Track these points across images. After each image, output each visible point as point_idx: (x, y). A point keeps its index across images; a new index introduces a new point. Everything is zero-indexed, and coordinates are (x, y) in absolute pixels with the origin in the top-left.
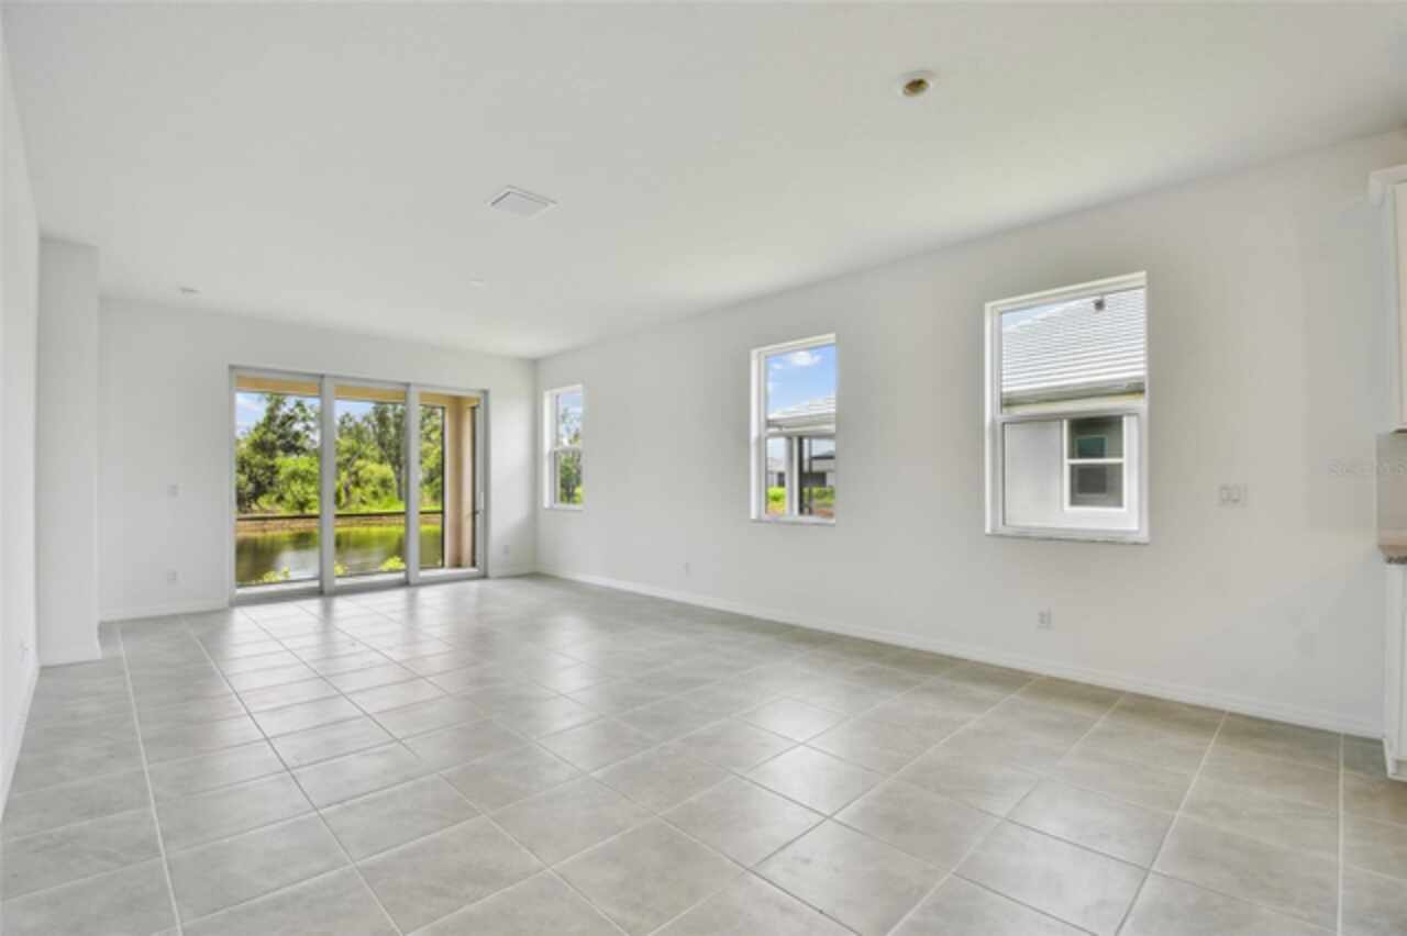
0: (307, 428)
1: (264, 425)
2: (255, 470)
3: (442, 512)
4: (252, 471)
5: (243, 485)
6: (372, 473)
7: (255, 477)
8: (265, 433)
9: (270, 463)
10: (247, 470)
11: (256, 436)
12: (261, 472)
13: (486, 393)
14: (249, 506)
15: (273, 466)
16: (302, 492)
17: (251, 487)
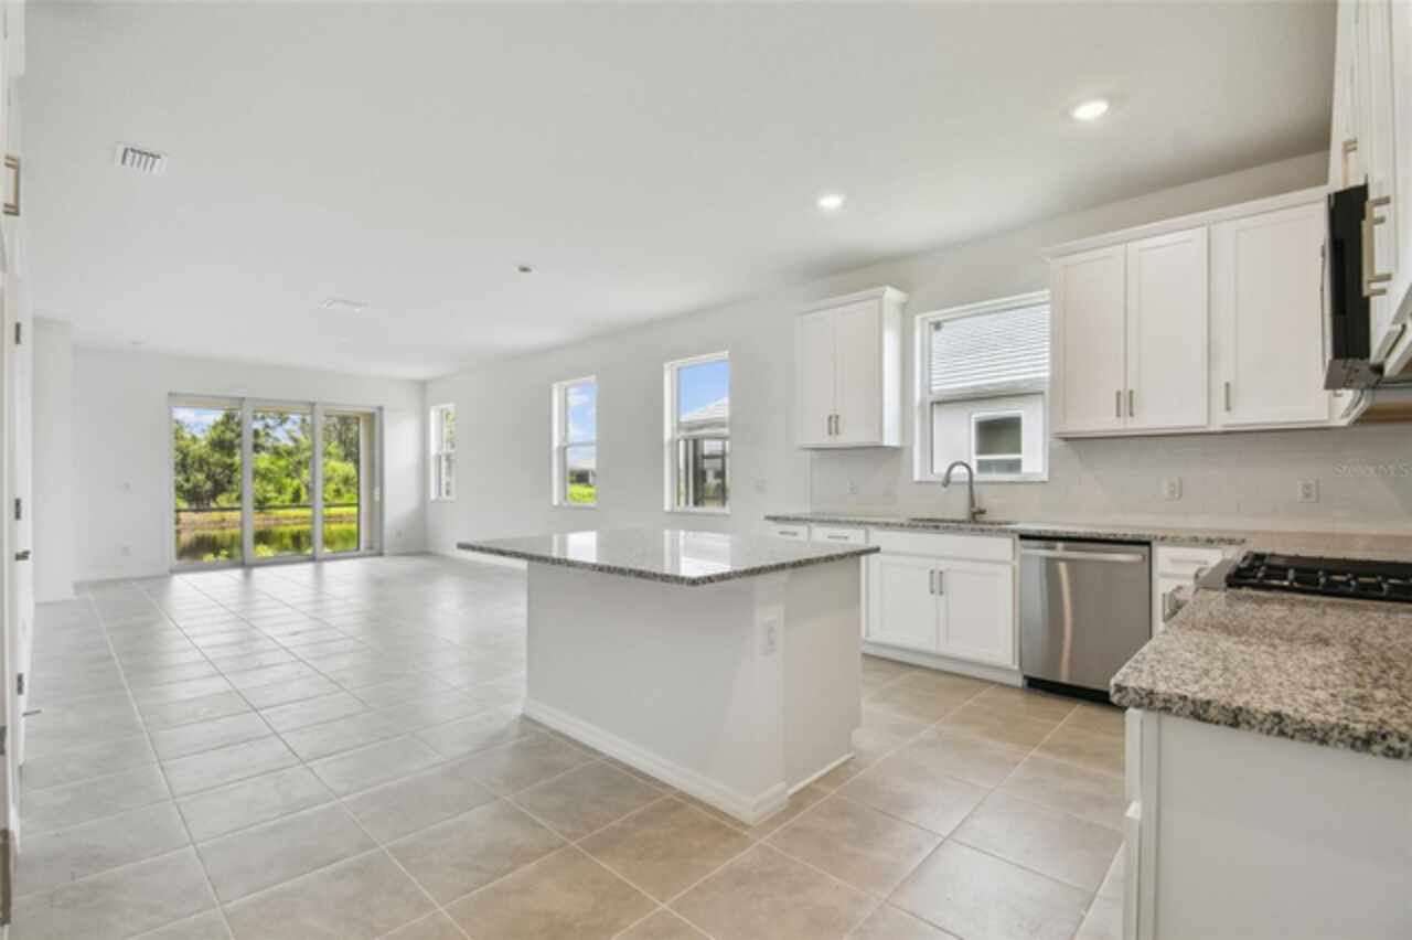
0: (267, 426)
1: (222, 423)
2: (213, 468)
3: (358, 505)
4: (209, 469)
5: (201, 484)
6: (334, 470)
7: (213, 476)
8: (223, 432)
9: (229, 461)
10: (205, 468)
11: (214, 435)
12: (219, 470)
13: (380, 409)
14: (208, 504)
15: (232, 465)
16: (261, 491)
17: (209, 486)
